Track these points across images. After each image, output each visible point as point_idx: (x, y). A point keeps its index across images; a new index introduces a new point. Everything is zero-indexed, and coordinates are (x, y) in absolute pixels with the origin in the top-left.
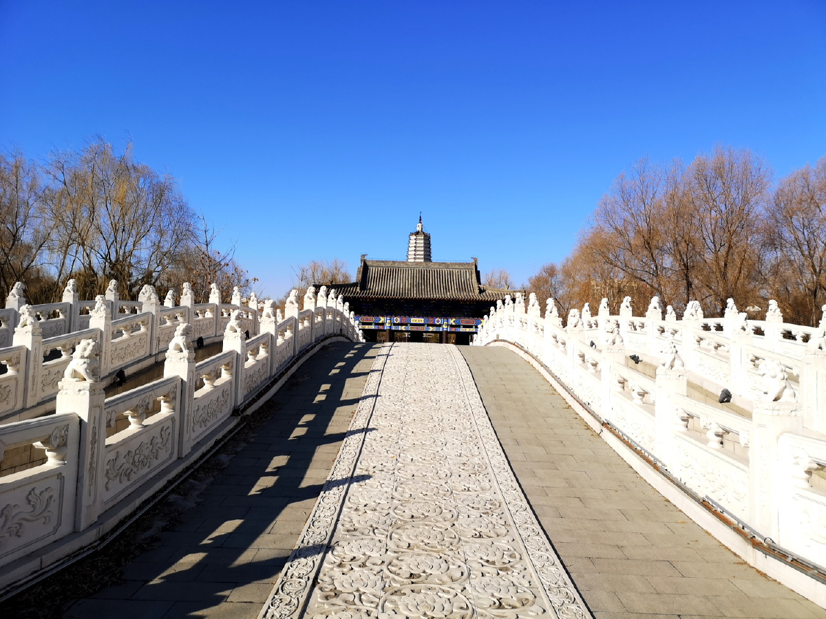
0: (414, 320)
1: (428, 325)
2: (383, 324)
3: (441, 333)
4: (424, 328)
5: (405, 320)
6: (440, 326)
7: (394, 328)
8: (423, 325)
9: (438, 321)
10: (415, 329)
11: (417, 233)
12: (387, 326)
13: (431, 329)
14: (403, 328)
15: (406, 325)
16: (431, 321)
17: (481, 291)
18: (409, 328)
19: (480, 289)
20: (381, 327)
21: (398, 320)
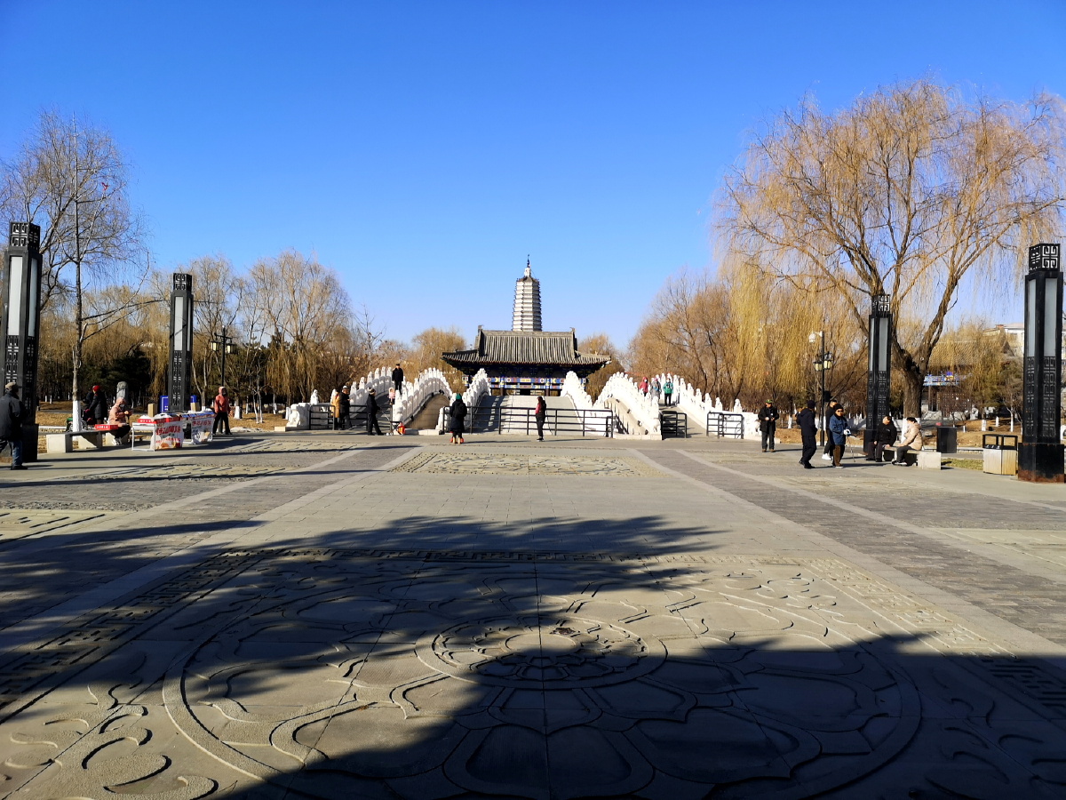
0: (523, 380)
1: (535, 384)
2: (498, 383)
3: (545, 390)
4: (531, 387)
5: (515, 380)
6: (544, 384)
7: (506, 386)
8: (529, 384)
9: (542, 380)
10: (523, 387)
11: (525, 279)
12: (501, 385)
13: (537, 387)
14: (514, 386)
15: (516, 384)
16: (536, 380)
17: (576, 356)
18: (519, 386)
19: (576, 354)
20: (496, 386)
21: (508, 380)
